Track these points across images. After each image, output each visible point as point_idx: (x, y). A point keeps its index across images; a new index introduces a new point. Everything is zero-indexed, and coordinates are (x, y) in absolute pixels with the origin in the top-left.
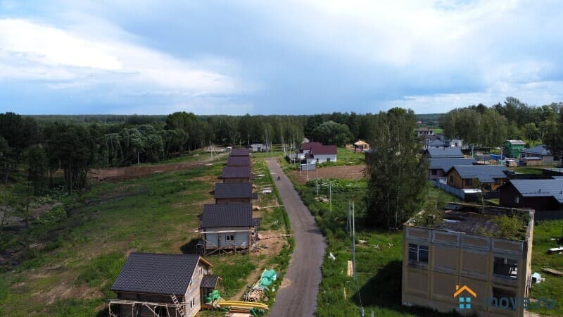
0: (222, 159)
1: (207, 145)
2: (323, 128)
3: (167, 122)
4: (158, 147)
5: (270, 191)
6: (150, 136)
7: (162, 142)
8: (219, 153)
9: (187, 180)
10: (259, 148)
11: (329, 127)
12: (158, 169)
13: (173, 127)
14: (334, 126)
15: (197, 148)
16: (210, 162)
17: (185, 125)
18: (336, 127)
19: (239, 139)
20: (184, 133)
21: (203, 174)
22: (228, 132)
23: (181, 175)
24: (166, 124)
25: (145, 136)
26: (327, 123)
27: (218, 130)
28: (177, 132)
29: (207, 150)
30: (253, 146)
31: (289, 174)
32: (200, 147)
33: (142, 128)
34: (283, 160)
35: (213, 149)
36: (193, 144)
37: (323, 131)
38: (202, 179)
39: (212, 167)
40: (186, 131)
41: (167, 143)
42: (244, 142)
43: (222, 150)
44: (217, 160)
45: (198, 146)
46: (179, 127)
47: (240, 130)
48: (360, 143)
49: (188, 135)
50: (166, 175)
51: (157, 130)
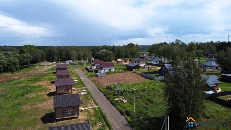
0: (51, 69)
1: (42, 61)
2: (101, 53)
3: (21, 50)
4: (15, 63)
5: (86, 93)
6: (10, 58)
7: (17, 61)
8: (49, 65)
9: (32, 84)
10: (70, 63)
11: (104, 52)
12: (15, 76)
13: (24, 53)
14: (106, 52)
15: (37, 63)
16: (45, 71)
17: (30, 52)
18: (107, 53)
19: (59, 58)
20: (30, 56)
21: (42, 80)
22: (53, 55)
23: (29, 81)
24: (20, 51)
25: (8, 58)
26: (103, 50)
27: (48, 53)
28: (26, 55)
29: (42, 64)
30: (66, 61)
31: (91, 79)
32: (39, 62)
33: (6, 54)
34: (84, 69)
35: (46, 63)
36: (35, 61)
37: (101, 54)
38: (41, 83)
39: (46, 75)
40: (31, 55)
41: (20, 61)
42: (61, 59)
43: (51, 64)
44: (48, 70)
45: (38, 62)
46: (27, 53)
47: (59, 54)
48: (119, 60)
49: (32, 57)
50: (19, 81)
51: (14, 54)
